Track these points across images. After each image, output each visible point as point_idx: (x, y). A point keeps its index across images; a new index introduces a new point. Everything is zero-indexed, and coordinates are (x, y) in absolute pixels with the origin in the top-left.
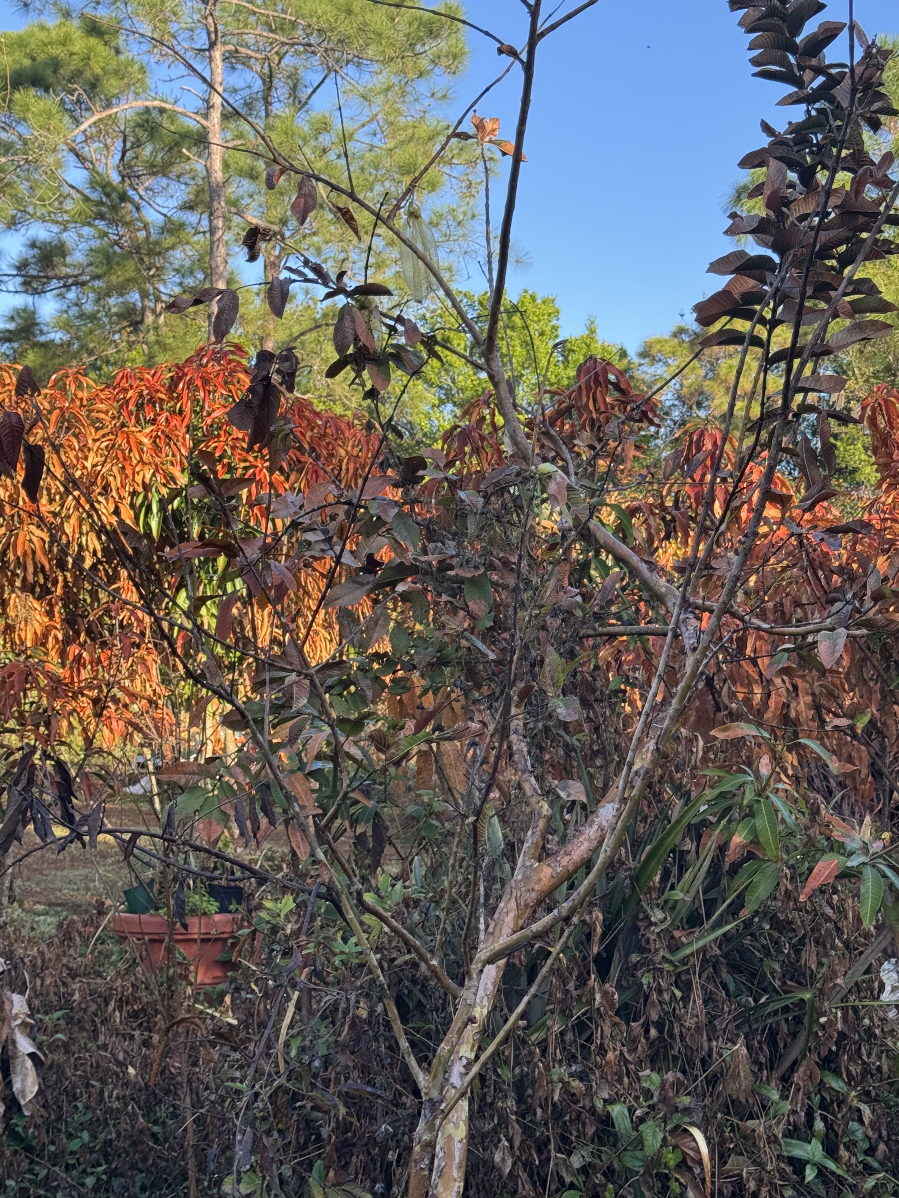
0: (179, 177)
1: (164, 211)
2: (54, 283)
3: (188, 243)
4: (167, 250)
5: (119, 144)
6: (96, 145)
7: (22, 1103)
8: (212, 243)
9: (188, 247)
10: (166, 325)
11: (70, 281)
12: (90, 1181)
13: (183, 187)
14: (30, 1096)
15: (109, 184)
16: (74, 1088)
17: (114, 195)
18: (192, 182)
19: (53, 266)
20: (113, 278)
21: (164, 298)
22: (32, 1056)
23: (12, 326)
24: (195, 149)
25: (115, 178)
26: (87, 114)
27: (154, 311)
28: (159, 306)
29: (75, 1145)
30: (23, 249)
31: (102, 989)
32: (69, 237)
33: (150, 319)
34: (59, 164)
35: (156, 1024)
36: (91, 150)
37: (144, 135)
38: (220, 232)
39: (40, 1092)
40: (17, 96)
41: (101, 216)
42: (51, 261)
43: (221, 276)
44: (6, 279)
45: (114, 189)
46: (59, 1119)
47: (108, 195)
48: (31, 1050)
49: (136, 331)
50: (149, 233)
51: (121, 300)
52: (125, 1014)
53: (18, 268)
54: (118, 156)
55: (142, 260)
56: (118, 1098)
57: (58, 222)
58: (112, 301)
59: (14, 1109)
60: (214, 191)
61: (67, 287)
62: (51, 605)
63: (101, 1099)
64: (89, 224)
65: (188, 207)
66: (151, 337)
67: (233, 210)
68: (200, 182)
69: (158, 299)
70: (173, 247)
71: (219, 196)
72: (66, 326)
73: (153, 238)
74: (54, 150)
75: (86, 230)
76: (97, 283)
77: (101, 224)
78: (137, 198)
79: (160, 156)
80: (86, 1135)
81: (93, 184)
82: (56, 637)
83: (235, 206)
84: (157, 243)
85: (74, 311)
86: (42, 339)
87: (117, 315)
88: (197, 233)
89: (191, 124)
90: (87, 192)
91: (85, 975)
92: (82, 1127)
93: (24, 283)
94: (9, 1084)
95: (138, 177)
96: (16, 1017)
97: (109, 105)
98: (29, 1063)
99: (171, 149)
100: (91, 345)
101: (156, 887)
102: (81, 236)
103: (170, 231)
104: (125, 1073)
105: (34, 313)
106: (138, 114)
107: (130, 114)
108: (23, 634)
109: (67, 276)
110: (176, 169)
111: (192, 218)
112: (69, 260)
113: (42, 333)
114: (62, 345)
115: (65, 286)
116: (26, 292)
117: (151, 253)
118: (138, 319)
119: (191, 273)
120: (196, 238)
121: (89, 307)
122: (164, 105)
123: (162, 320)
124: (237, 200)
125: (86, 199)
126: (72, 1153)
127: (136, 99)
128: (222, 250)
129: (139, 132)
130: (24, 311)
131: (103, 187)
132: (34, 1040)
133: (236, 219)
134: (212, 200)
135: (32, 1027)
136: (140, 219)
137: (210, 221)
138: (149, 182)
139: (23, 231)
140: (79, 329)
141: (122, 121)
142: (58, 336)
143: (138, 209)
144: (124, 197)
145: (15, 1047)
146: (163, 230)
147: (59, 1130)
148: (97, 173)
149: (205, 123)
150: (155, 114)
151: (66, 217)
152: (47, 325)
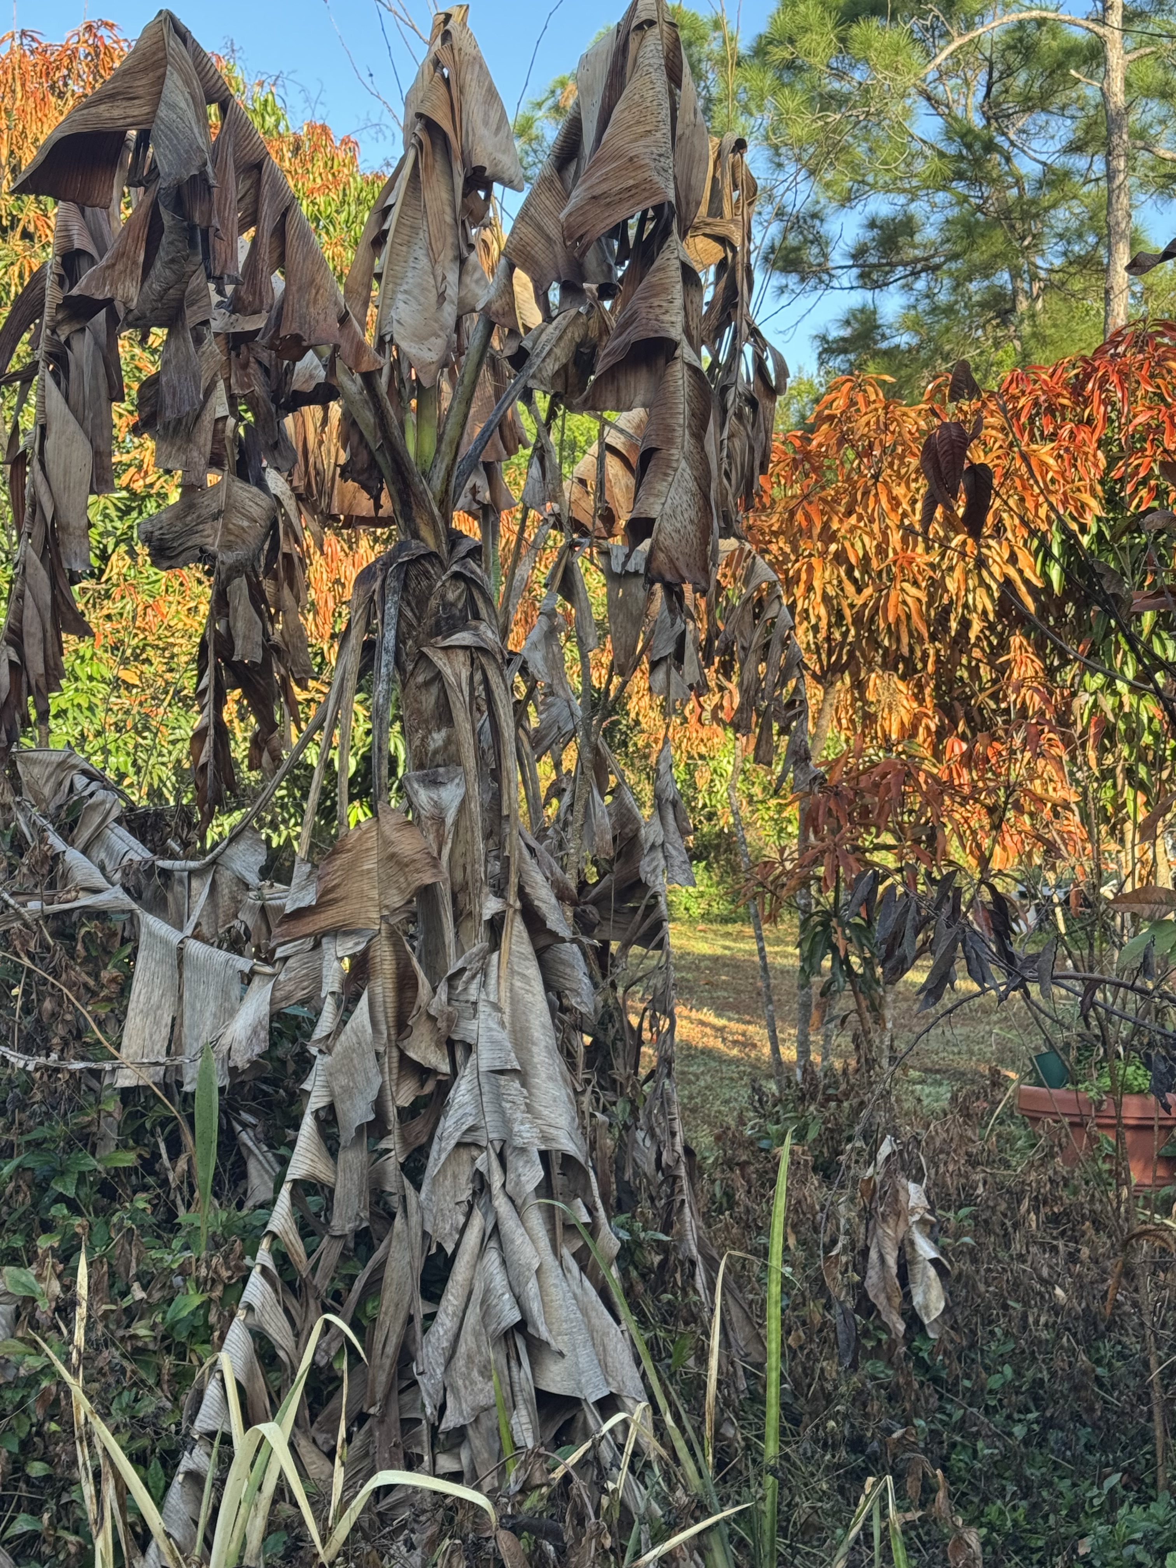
0: (1063, 108)
1: (1043, 158)
2: (900, 271)
3: (1075, 197)
4: (1047, 210)
5: (983, 77)
6: (954, 81)
7: (926, 1321)
8: (1111, 192)
9: (1075, 202)
10: (1045, 310)
11: (919, 266)
12: (1019, 1431)
13: (1068, 122)
14: (935, 1314)
15: (970, 131)
16: (989, 1308)
17: (977, 146)
18: (1079, 114)
19: (898, 250)
20: (975, 255)
21: (1042, 274)
22: (935, 1262)
23: (846, 333)
24: (1084, 69)
25: (977, 121)
26: (942, 43)
27: (1029, 295)
28: (1036, 286)
29: (995, 1382)
30: (861, 231)
31: (1010, 1183)
32: (919, 208)
33: (1023, 305)
34: (907, 112)
35: (1083, 1234)
36: (945, 90)
37: (1014, 59)
38: (1122, 177)
39: (947, 1310)
40: (855, 30)
41: (960, 176)
42: (896, 243)
43: (1122, 235)
44: (839, 272)
45: (977, 137)
46: (972, 1346)
47: (969, 147)
48: (933, 1255)
49: (1005, 323)
50: (1021, 190)
51: (986, 283)
52: (1042, 1217)
53: (854, 257)
54: (982, 93)
55: (1012, 227)
56: (1046, 1325)
57: (904, 191)
58: (973, 287)
59: (915, 1329)
60: (1113, 121)
61: (915, 274)
62: (920, 687)
63: (1025, 1327)
64: (945, 188)
65: (1075, 148)
66: (1026, 329)
67: (1140, 144)
68: (1092, 112)
69: (1034, 278)
70: (1054, 206)
71: (1120, 128)
72: (915, 326)
73: (1028, 195)
74: (903, 96)
75: (941, 197)
76: (953, 265)
77: (960, 186)
78: (1006, 145)
79: (1037, 85)
80: (1008, 1370)
81: (949, 134)
82: (928, 728)
83: (1142, 138)
84: (1033, 202)
85: (924, 305)
86: (884, 345)
87: (981, 304)
88: (1087, 182)
89: (1079, 35)
90: (942, 146)
91: (988, 1163)
92: (1002, 1360)
93: (861, 276)
94: (908, 1297)
95: (1008, 116)
96: (913, 1212)
97: (970, 26)
98: (932, 1272)
99: (1053, 72)
100: (947, 348)
101: (1073, 1053)
102: (934, 205)
103: (1051, 184)
104: (1052, 1295)
105: (874, 312)
106: (1008, 32)
107: (997, 35)
108: (886, 725)
109: (916, 260)
110: (1059, 99)
111: (1079, 162)
112: (918, 238)
113: (884, 337)
114: (909, 351)
115: (912, 273)
116: (863, 287)
117: (1026, 216)
118: (1008, 306)
119: (1080, 236)
120: (1085, 189)
121: (943, 298)
122: (1044, 14)
123: (1039, 305)
124: (1144, 130)
125: (941, 155)
126: (991, 1392)
127: (1005, 13)
128: (1124, 200)
129: (1011, 57)
130: (862, 311)
131: (963, 136)
132: (936, 1242)
133: (1144, 156)
134: (1110, 133)
135: (932, 1226)
136: (1010, 173)
137: (1108, 163)
138: (1022, 121)
139: (859, 207)
140: (931, 329)
141: (988, 45)
142: (904, 340)
143: (1008, 160)
144: (990, 147)
145: (914, 1250)
146: (1040, 184)
147: (973, 1361)
148: (955, 119)
149: (1101, 30)
150: (1031, 28)
151: (915, 183)
152: (890, 327)
